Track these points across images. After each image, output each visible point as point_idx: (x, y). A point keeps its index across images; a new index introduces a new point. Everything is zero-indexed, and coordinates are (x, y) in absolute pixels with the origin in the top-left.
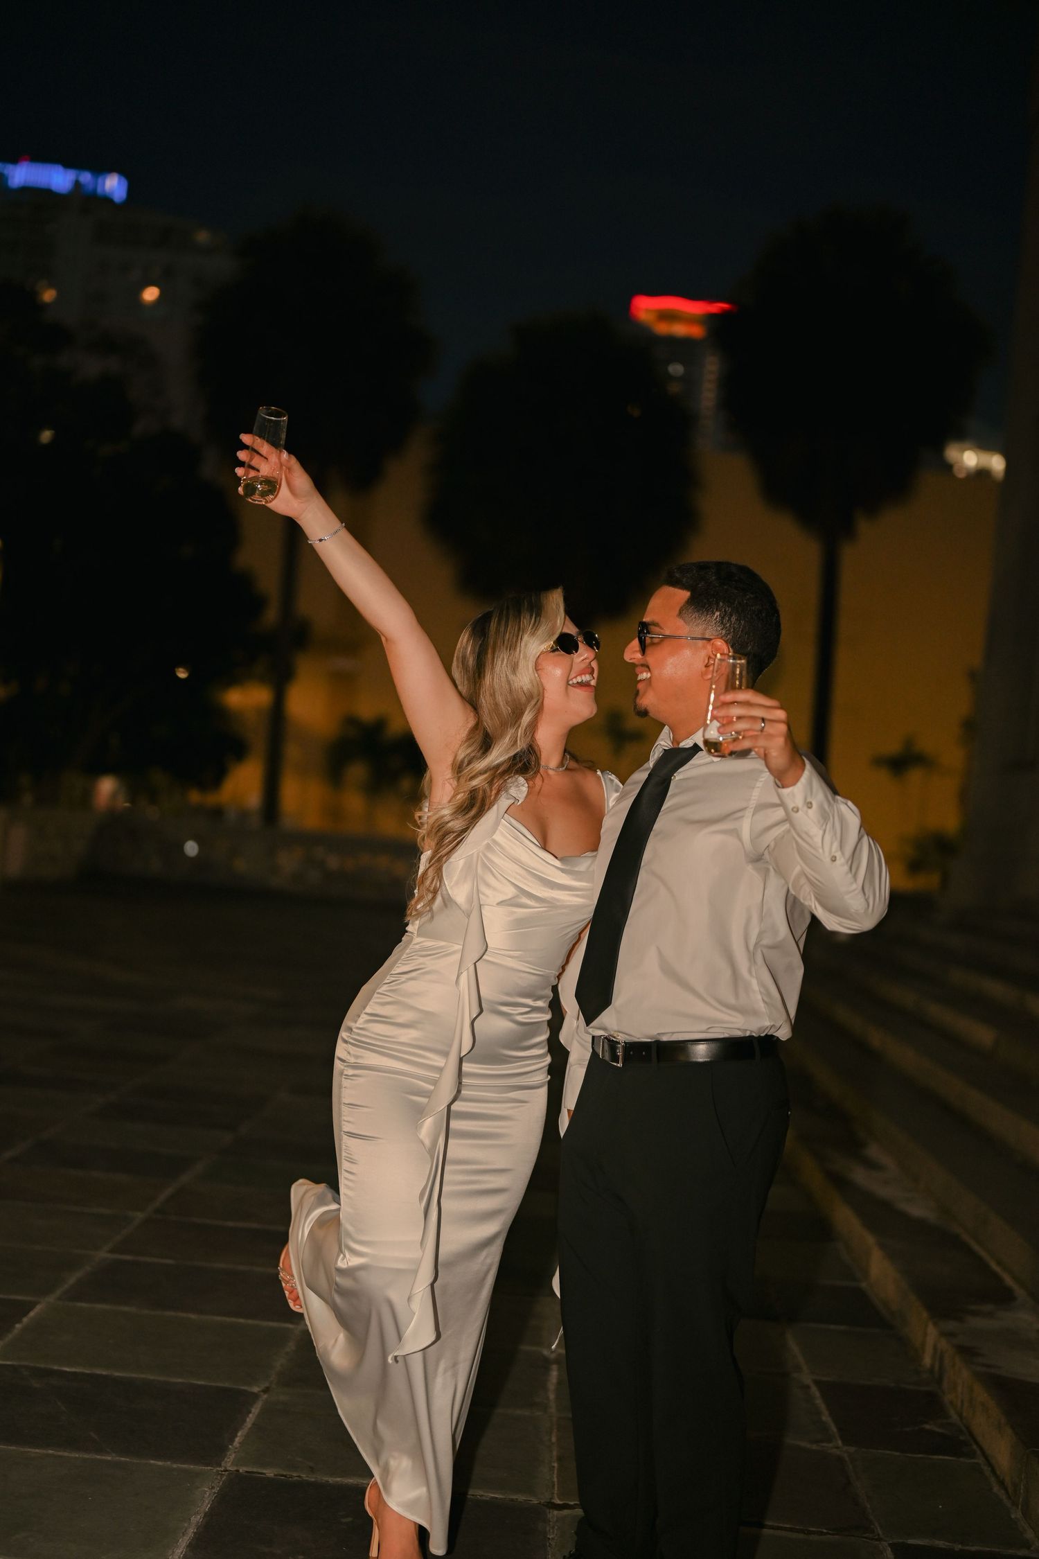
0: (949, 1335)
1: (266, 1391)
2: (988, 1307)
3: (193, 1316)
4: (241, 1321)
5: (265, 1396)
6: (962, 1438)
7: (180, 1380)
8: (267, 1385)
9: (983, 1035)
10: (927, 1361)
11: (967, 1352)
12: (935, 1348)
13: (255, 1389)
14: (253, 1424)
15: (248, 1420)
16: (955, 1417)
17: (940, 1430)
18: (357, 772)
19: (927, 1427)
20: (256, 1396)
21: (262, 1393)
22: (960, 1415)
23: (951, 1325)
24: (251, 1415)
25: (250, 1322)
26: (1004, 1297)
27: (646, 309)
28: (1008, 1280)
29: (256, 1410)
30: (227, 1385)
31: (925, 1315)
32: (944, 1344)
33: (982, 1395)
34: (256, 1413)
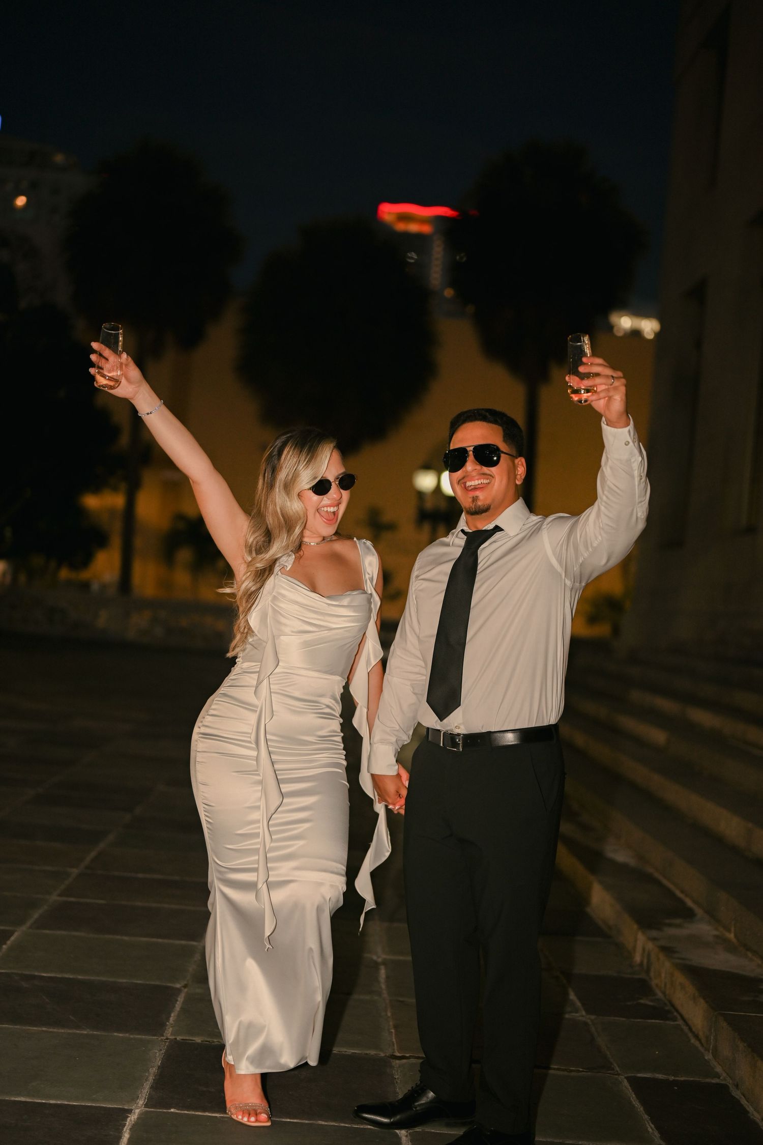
0: (654, 939)
1: (185, 986)
2: (678, 921)
3: (126, 938)
4: (160, 940)
5: (186, 990)
6: (667, 1008)
7: (125, 981)
8: (185, 983)
9: (659, 736)
10: (638, 958)
11: (668, 951)
12: (644, 949)
13: (178, 986)
14: (181, 1008)
15: (177, 1005)
16: (660, 995)
17: (651, 1004)
18: (185, 555)
19: (642, 1001)
20: (179, 991)
21: (183, 988)
22: (664, 993)
23: (654, 933)
24: (178, 1003)
25: (166, 941)
26: (688, 915)
27: (389, 212)
28: (689, 903)
29: (181, 999)
30: (157, 983)
31: (635, 926)
32: (650, 946)
33: (680, 978)
34: (182, 1002)
